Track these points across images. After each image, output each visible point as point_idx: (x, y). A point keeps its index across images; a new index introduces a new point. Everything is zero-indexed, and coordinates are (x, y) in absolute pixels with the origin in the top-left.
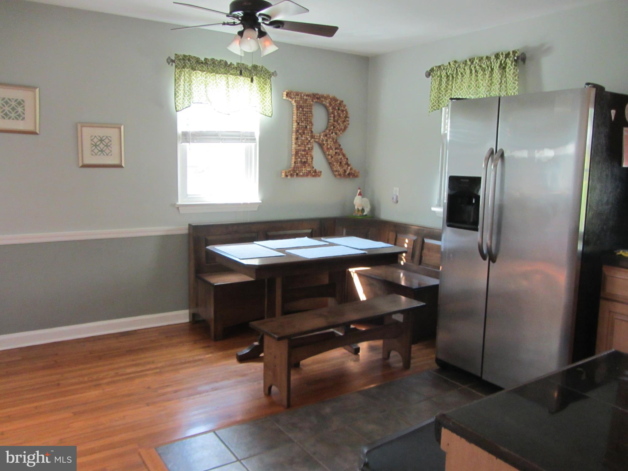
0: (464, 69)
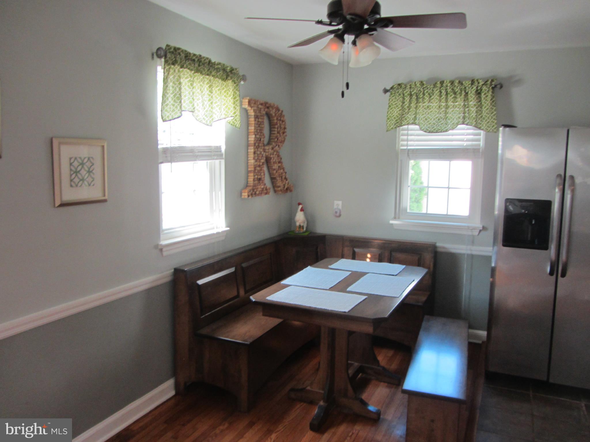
0: (433, 90)
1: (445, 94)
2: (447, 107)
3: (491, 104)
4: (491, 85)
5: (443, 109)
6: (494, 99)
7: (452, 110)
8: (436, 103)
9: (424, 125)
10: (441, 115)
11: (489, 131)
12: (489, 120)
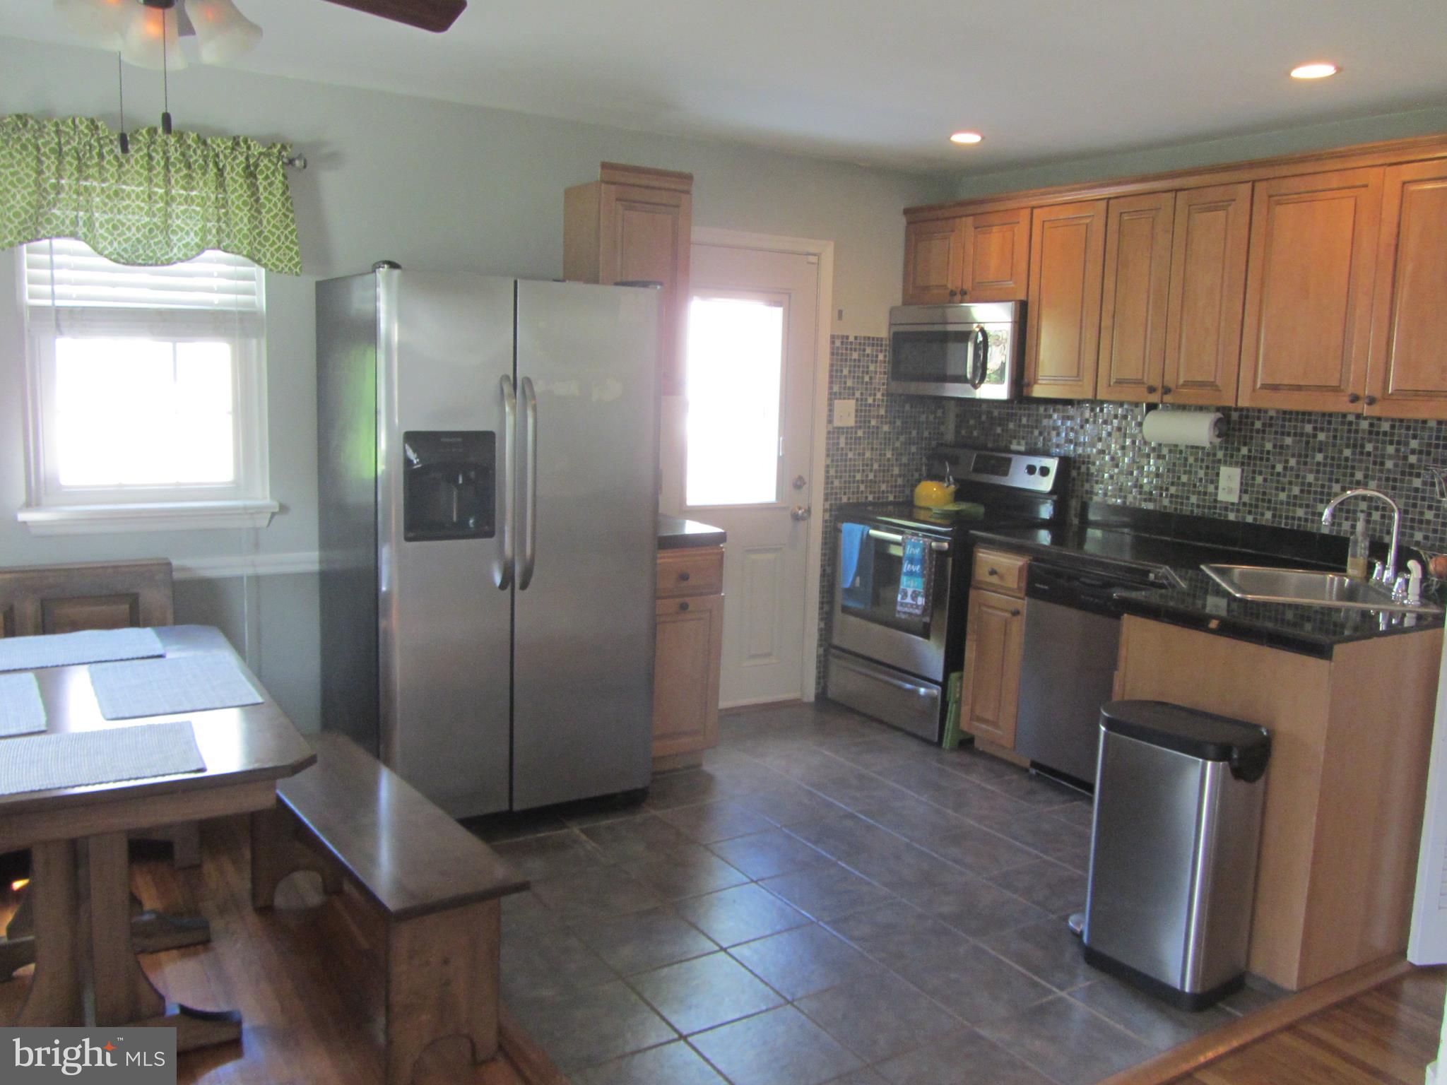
1: (162, 163)
2: (169, 200)
3: (283, 205)
4: (280, 157)
5: (161, 205)
6: (288, 193)
7: (182, 208)
8: (140, 184)
9: (111, 243)
10: (155, 220)
11: (283, 269)
12: (279, 244)
